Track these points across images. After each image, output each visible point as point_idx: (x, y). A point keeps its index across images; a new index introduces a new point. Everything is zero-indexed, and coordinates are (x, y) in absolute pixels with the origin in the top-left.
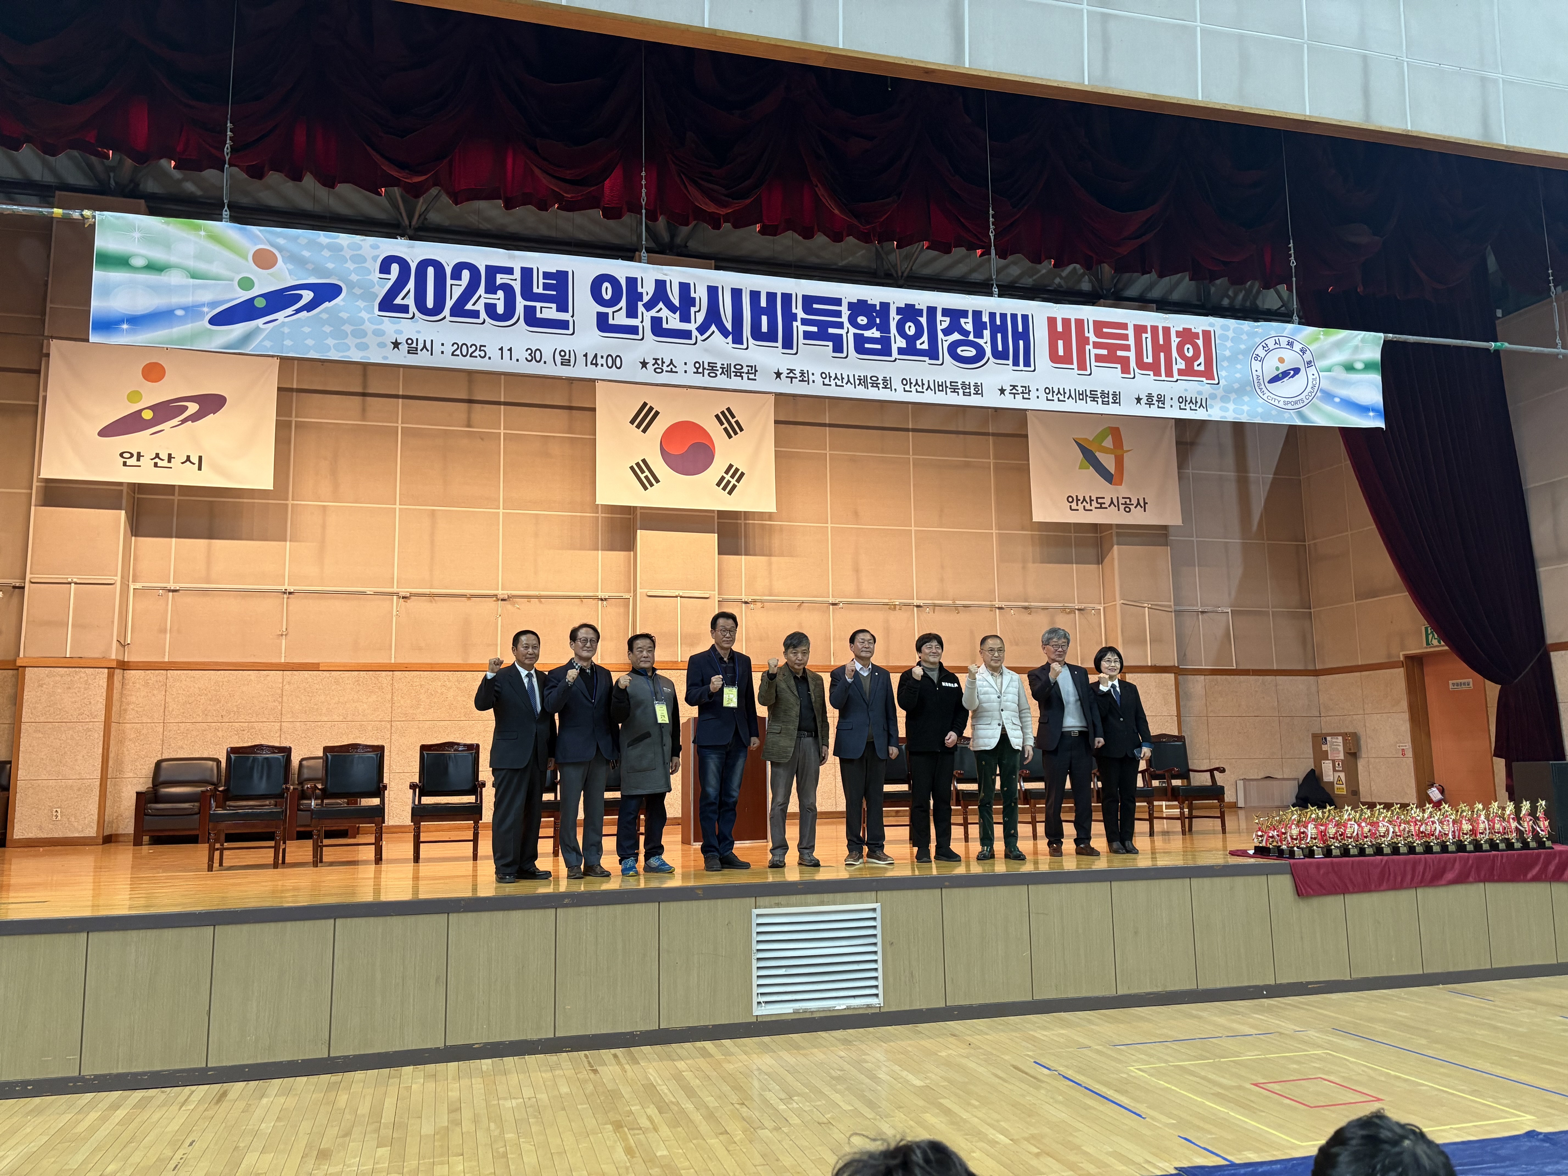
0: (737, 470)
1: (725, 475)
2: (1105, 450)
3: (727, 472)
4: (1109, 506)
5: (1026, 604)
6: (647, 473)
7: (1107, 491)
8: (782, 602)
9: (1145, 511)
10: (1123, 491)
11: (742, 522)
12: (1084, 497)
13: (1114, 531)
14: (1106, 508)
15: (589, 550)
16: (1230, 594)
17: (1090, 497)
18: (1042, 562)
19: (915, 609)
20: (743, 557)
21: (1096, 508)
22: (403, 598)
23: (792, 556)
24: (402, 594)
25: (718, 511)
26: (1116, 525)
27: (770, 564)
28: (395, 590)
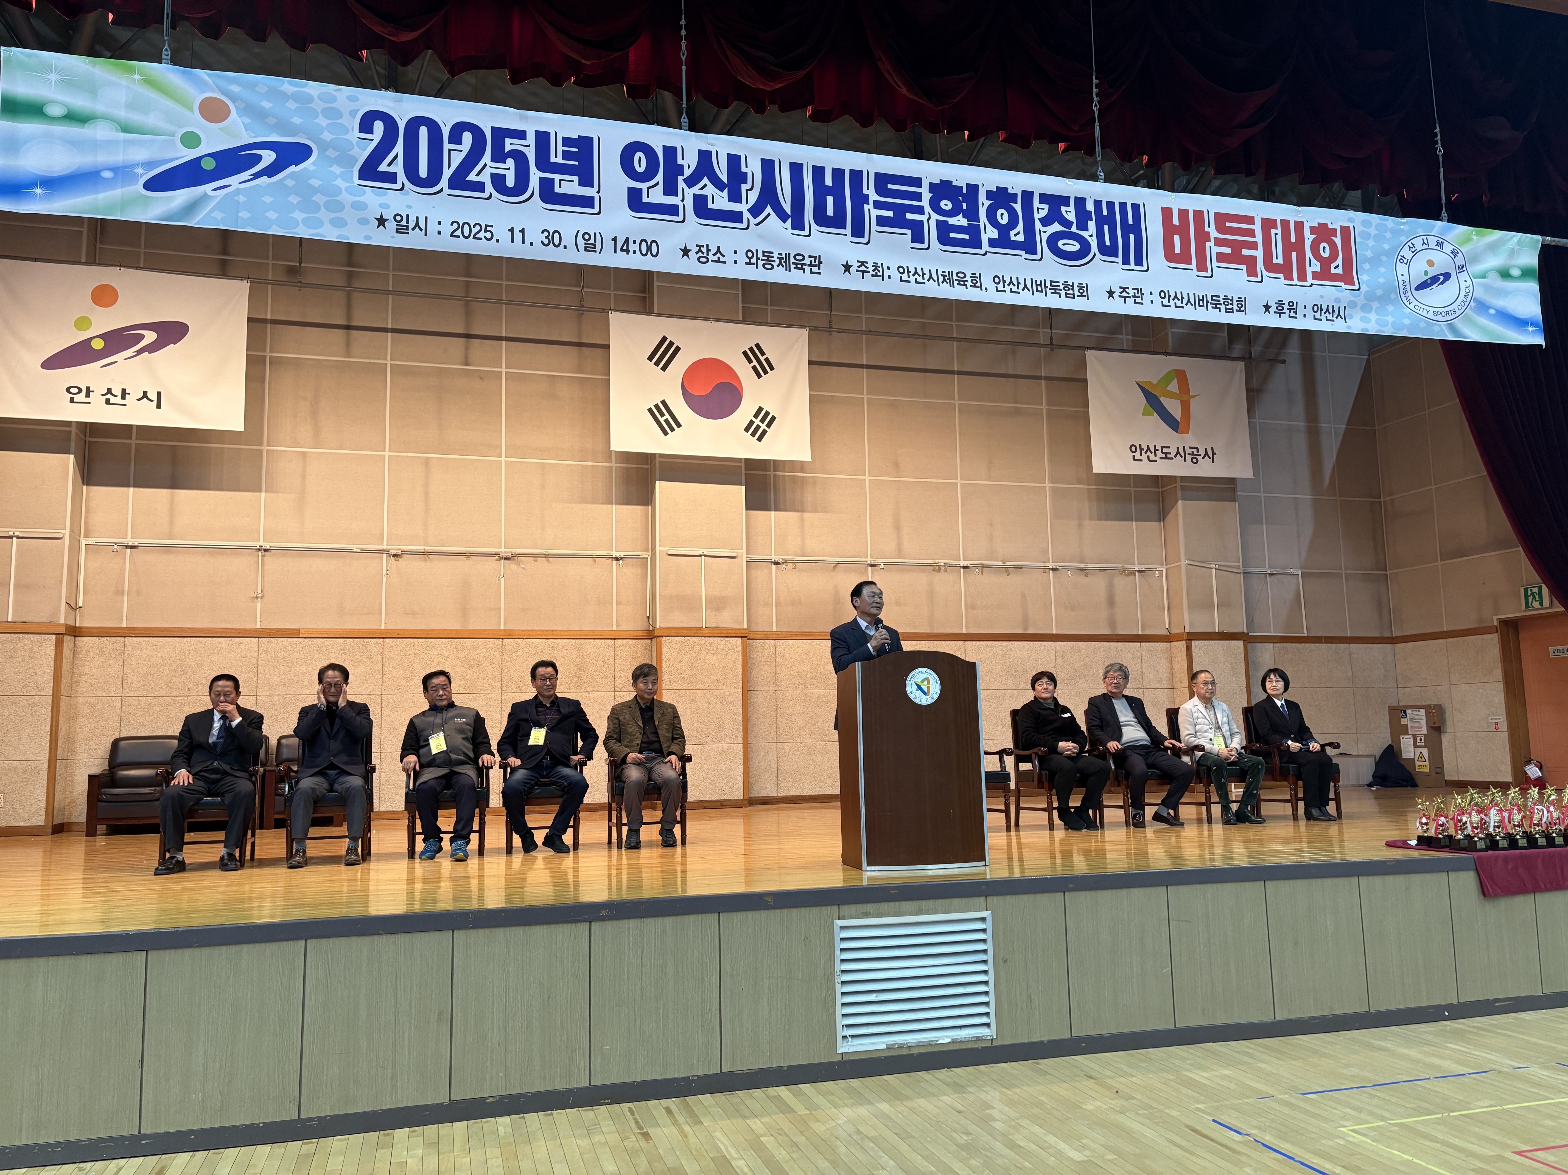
0: (767, 413)
1: (754, 419)
2: (1171, 395)
3: (756, 416)
4: (1175, 456)
5: (1083, 565)
6: (667, 416)
7: (1173, 440)
8: (816, 562)
9: (1213, 462)
10: (1189, 440)
11: (771, 473)
12: (1148, 446)
13: (1179, 484)
14: (1172, 459)
15: (602, 503)
16: (1299, 555)
17: (1155, 446)
18: (1100, 519)
19: (962, 570)
20: (773, 512)
21: (1161, 458)
22: (394, 556)
23: (826, 512)
24: (392, 552)
25: (745, 459)
26: (1181, 477)
27: (802, 520)
28: (385, 547)
